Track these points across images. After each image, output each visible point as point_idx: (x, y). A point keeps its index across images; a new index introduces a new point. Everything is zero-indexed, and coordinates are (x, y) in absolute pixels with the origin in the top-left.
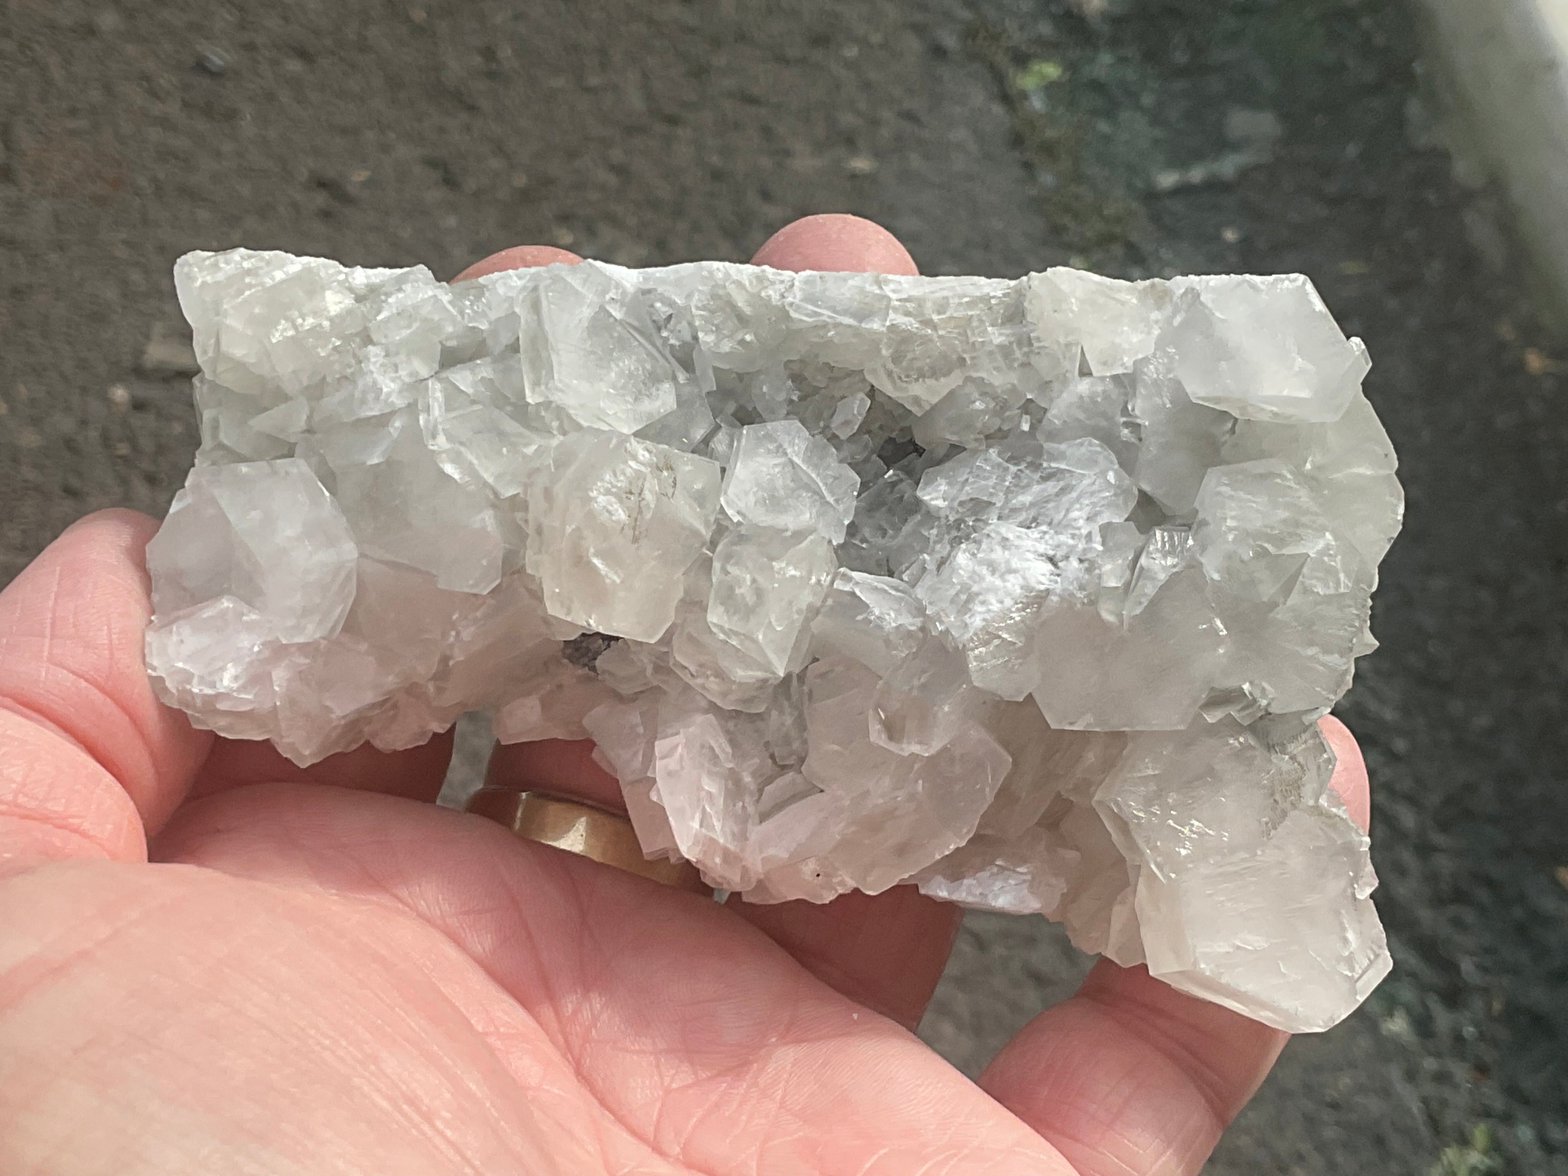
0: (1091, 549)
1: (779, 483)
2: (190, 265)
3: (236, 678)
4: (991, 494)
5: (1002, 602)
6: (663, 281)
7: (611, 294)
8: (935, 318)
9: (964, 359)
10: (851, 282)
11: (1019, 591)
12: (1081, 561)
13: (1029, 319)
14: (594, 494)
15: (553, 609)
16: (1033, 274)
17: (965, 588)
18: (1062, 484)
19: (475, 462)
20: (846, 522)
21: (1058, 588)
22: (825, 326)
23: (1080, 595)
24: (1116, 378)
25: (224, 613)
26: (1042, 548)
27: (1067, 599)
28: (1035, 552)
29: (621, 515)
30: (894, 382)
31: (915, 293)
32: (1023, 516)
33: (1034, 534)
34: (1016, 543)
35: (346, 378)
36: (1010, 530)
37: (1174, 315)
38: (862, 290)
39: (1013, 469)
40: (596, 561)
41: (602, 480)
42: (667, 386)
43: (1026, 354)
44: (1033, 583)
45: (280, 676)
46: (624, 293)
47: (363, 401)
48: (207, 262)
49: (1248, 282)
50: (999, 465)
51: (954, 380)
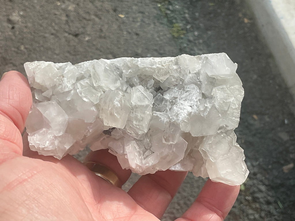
0: (198, 104)
1: (141, 97)
2: (27, 65)
3: (48, 144)
4: (177, 96)
5: (184, 115)
6: (115, 62)
7: (106, 65)
8: (164, 65)
9: (169, 72)
10: (149, 60)
11: (187, 113)
12: (196, 106)
13: (179, 64)
14: (115, 102)
15: (105, 124)
16: (179, 56)
17: (176, 113)
18: (189, 93)
19: (90, 98)
20: (152, 103)
21: (193, 111)
22: (145, 68)
23: (197, 112)
24: (195, 73)
25: (44, 131)
26: (188, 104)
27: (195, 113)
28: (188, 105)
29: (119, 105)
30: (158, 77)
31: (160, 60)
32: (184, 99)
33: (186, 102)
34: (184, 104)
35: (60, 84)
36: (182, 102)
37: (203, 61)
38: (151, 61)
39: (180, 91)
40: (115, 114)
41: (116, 99)
42: (119, 81)
43: (180, 70)
44: (189, 111)
45: (56, 142)
46: (108, 64)
47: (64, 88)
48: (31, 64)
49: (216, 54)
50: (177, 90)
51: (168, 76)
